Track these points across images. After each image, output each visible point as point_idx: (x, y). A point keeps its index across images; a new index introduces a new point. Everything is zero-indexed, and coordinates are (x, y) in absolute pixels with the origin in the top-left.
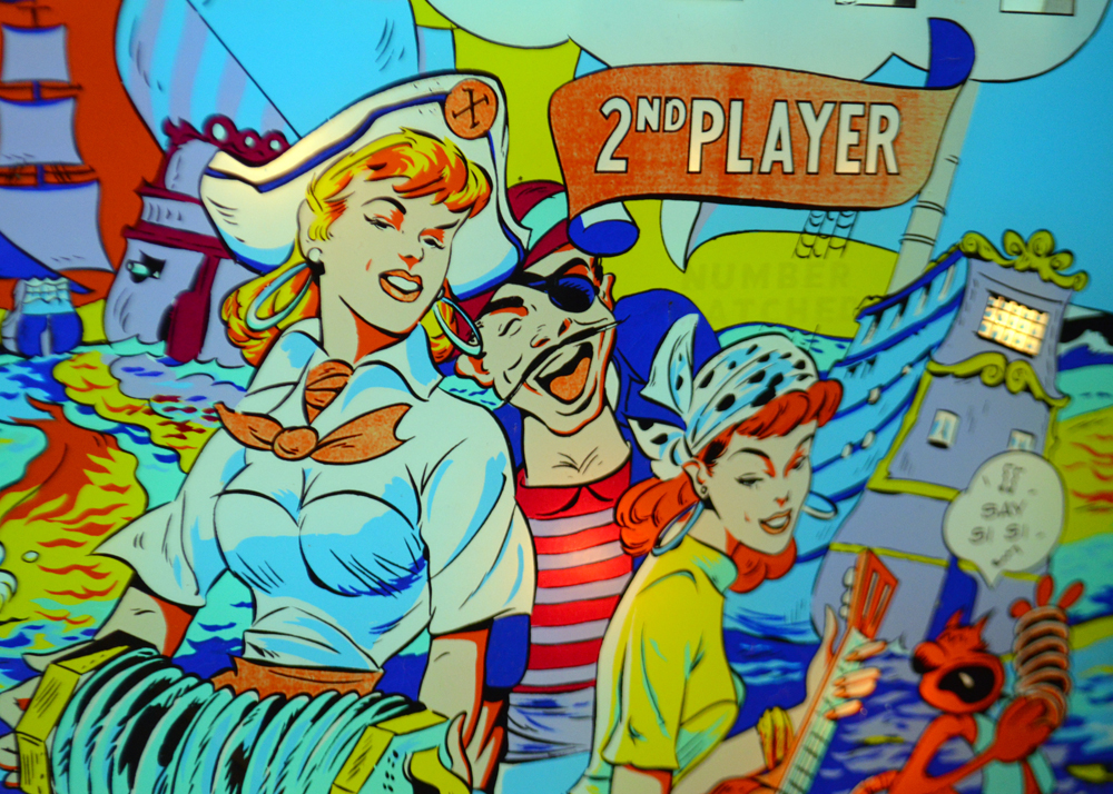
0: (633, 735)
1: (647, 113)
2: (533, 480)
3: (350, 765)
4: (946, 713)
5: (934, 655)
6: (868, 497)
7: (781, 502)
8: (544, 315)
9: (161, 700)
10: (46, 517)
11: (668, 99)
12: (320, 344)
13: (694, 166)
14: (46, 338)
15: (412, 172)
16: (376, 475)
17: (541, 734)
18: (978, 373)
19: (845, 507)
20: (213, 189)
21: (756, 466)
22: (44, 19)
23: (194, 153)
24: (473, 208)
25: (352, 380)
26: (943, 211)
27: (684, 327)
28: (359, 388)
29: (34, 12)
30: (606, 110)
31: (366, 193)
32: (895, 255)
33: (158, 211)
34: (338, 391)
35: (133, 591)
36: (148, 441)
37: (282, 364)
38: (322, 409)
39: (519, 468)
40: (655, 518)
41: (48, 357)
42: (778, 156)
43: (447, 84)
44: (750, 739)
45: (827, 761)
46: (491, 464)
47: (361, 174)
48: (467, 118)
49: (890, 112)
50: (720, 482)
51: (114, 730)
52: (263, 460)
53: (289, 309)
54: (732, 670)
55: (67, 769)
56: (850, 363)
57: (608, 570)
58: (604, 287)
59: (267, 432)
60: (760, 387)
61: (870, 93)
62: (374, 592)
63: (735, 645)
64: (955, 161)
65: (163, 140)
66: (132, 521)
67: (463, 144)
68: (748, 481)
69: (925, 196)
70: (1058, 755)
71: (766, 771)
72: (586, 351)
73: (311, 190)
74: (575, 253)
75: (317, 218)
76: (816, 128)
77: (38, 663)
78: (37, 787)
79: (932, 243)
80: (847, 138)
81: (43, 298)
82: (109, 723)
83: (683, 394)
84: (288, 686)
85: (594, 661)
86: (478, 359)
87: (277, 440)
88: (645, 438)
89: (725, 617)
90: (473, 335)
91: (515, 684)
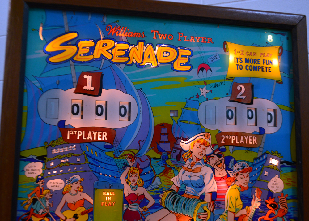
0: (230, 207)
1: (227, 137)
2: (217, 176)
3: (197, 207)
4: (270, 209)
5: (267, 201)
6: (257, 181)
7: (246, 181)
8: (216, 158)
9: (176, 197)
10: (165, 176)
11: (229, 135)
12: (192, 160)
13: (232, 142)
14: (165, 158)
15: (201, 142)
16: (199, 174)
17: (219, 206)
18: (270, 167)
19: (254, 182)
20: (181, 144)
21: (243, 177)
22: (165, 127)
23: (179, 140)
24: (208, 146)
25: (196, 164)
26: (263, 148)
27: (233, 160)
28: (197, 164)
30: (222, 136)
31: (196, 144)
32: (257, 153)
33: (176, 145)
34: (194, 165)
35: (173, 185)
36: (175, 169)
37: (188, 162)
38: (192, 167)
39: (214, 174)
40: (231, 182)
41: (165, 160)
42: (242, 142)
43: (205, 134)
44: (244, 210)
45: (255, 214)
46: (211, 174)
47: (196, 143)
48: (207, 137)
49: (255, 137)
50: (238, 178)
51: (171, 201)
52: (186, 172)
53: (189, 156)
54: (242, 201)
55: (166, 204)
56: (253, 165)
57: (225, 187)
58: (223, 155)
59: (187, 169)
60: (242, 167)
61: (252, 135)
62: (199, 187)
64: (264, 143)
65: (176, 139)
66: (173, 177)
67: (206, 140)
68: (242, 178)
69: (261, 146)
70: (287, 217)
71: (247, 214)
72: (221, 162)
73: (191, 144)
74: (219, 151)
75: (192, 147)
76: (246, 139)
77: (164, 192)
78: (163, 205)
79: (262, 152)
80: (250, 140)
81: (165, 154)
82: (171, 199)
83: (233, 168)
84: (190, 197)
85: (224, 198)
86: (209, 162)
87: (188, 170)
88: (229, 172)
89: (240, 194)
90: (209, 160)
91: (215, 200)
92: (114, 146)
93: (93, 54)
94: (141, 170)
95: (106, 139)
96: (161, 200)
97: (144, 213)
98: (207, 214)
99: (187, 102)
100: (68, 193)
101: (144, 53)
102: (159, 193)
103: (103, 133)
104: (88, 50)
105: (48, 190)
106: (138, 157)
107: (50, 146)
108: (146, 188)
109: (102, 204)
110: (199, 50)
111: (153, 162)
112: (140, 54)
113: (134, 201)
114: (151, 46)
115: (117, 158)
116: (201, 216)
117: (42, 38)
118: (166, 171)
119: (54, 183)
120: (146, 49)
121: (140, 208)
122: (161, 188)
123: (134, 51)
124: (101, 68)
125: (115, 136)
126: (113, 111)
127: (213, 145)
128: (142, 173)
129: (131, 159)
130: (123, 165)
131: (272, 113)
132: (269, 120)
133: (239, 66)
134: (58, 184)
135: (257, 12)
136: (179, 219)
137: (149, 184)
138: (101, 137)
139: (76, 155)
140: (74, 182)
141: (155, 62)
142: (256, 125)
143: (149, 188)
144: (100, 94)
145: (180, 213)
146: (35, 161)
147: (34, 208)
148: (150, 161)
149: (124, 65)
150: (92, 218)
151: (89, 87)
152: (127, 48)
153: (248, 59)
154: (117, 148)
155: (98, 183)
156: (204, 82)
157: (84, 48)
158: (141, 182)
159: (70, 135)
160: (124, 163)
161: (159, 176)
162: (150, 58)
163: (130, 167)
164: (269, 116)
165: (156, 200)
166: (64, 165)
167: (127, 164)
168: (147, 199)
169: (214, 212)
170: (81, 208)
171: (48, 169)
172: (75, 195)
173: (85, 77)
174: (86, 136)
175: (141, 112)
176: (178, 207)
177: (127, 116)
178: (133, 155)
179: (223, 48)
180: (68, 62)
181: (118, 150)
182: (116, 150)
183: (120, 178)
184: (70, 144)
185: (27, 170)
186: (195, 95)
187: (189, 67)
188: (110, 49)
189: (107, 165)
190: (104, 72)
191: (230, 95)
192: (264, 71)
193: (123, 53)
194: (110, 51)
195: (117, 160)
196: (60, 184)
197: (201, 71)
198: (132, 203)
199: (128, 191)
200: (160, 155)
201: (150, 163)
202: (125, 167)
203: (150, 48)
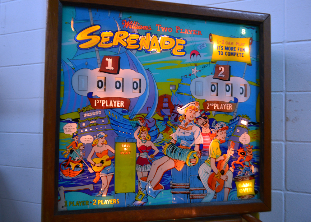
0: (212, 155)
1: (211, 105)
2: (203, 133)
3: (189, 155)
4: (240, 156)
5: (238, 150)
6: (232, 136)
7: (224, 136)
8: (203, 120)
9: (174, 148)
11: (212, 103)
12: (186, 121)
13: (215, 108)
14: (166, 120)
15: (192, 108)
16: (190, 131)
17: (204, 154)
18: (241, 126)
19: (230, 137)
20: (178, 109)
21: (221, 133)
23: (176, 107)
24: (197, 111)
25: (188, 124)
26: (236, 113)
27: (215, 121)
29: (166, 97)
30: (207, 104)
32: (232, 116)
33: (174, 111)
35: (172, 139)
37: (183, 123)
38: (186, 126)
39: (202, 131)
40: (213, 137)
42: (222, 108)
43: (195, 102)
44: (222, 156)
45: (230, 159)
46: (199, 131)
47: (189, 109)
48: (196, 105)
49: (231, 105)
50: (218, 134)
51: (171, 150)
52: (181, 130)
53: (183, 118)
54: (220, 150)
55: (167, 152)
56: (229, 125)
57: (209, 141)
58: (208, 118)
60: (221, 126)
61: (229, 103)
62: (190, 141)
63: (220, 148)
64: (237, 109)
65: (174, 106)
67: (196, 107)
68: (221, 134)
69: (235, 111)
70: (252, 161)
71: (224, 159)
72: (207, 123)
73: (185, 110)
74: (205, 115)
75: (186, 112)
76: (225, 106)
77: (165, 144)
78: (165, 154)
79: (236, 115)
80: (227, 107)
81: (166, 117)
82: (170, 149)
83: (215, 126)
84: (184, 148)
85: (208, 148)
86: (198, 123)
87: (182, 128)
88: (212, 130)
89: (220, 145)
90: (197, 121)
91: (202, 149)
92: (129, 111)
93: (112, 43)
94: (149, 129)
95: (123, 106)
96: (163, 150)
97: (151, 159)
98: (196, 160)
99: (182, 79)
100: (96, 146)
101: (150, 42)
102: (162, 145)
103: (121, 101)
104: (109, 39)
105: (82, 144)
106: (147, 120)
107: (82, 111)
108: (152, 142)
109: (121, 153)
110: (191, 40)
111: (158, 123)
112: (147, 43)
113: (144, 151)
114: (156, 37)
115: (131, 120)
116: (191, 161)
117: (73, 30)
118: (167, 129)
119: (85, 139)
120: (152, 39)
121: (148, 156)
122: (163, 141)
123: (143, 40)
124: (118, 53)
125: (130, 104)
126: (128, 85)
127: (201, 111)
128: (150, 131)
129: (141, 121)
130: (136, 125)
131: (244, 87)
132: (241, 92)
133: (220, 52)
134: (88, 139)
135: (235, 12)
136: (176, 163)
137: (155, 138)
138: (120, 105)
139: (101, 118)
140: (101, 137)
141: (158, 49)
142: (232, 96)
143: (155, 142)
144: (118, 73)
145: (177, 159)
146: (71, 122)
147: (71, 157)
148: (156, 122)
149: (136, 51)
150: (114, 163)
151: (110, 67)
152: (138, 38)
153: (227, 47)
154: (132, 113)
155: (118, 138)
156: (195, 64)
157: (105, 37)
158: (149, 137)
159: (97, 103)
160: (137, 124)
161: (162, 133)
163: (141, 126)
164: (241, 89)
165: (160, 150)
166: (93, 125)
167: (139, 124)
168: (153, 150)
169: (201, 158)
170: (106, 156)
171: (81, 128)
172: (101, 146)
173: (107, 59)
174: (109, 104)
175: (149, 86)
176: (176, 155)
177: (138, 89)
178: (143, 117)
179: (209, 39)
180: (94, 48)
181: (132, 114)
182: (130, 114)
183: (133, 134)
184: (97, 110)
185: (65, 129)
186: (188, 73)
187: (184, 53)
188: (125, 38)
189: (124, 125)
190: (121, 56)
191: (214, 74)
192: (238, 56)
193: (135, 42)
194: (125, 40)
195: (131, 122)
196: (90, 139)
197: (192, 56)
198: (143, 152)
199: (139, 144)
200: (163, 118)
201: (156, 123)
202: (137, 126)
203: (155, 38)
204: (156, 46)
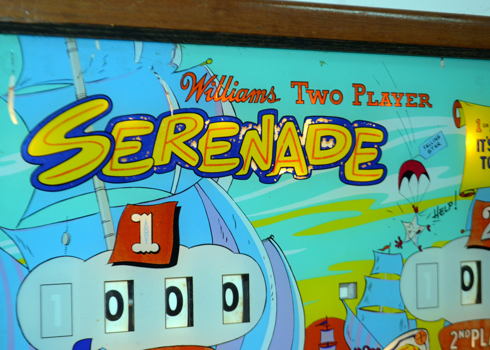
1: (461, 334)
11: (465, 330)
13: (473, 345)
22: (329, 328)
29: (327, 326)
30: (451, 334)
43: (415, 332)
48: (420, 340)
67: (419, 346)
93: (151, 156)
99: (376, 260)
101: (275, 143)
104: (139, 144)
110: (401, 128)
112: (265, 147)
114: (291, 125)
117: (14, 120)
120: (279, 133)
123: (253, 140)
124: (173, 192)
133: (486, 161)
141: (301, 166)
144: (173, 262)
149: (231, 177)
151: (146, 244)
152: (234, 132)
156: (413, 207)
157: (126, 139)
162: (290, 155)
173: (135, 217)
175: (274, 296)
177: (240, 308)
179: (452, 119)
180: (91, 181)
186: (392, 240)
187: (380, 172)
188: (193, 139)
190: (181, 200)
191: (468, 233)
193: (226, 147)
194: (194, 145)
197: (405, 179)
203: (290, 129)
204: (294, 156)
